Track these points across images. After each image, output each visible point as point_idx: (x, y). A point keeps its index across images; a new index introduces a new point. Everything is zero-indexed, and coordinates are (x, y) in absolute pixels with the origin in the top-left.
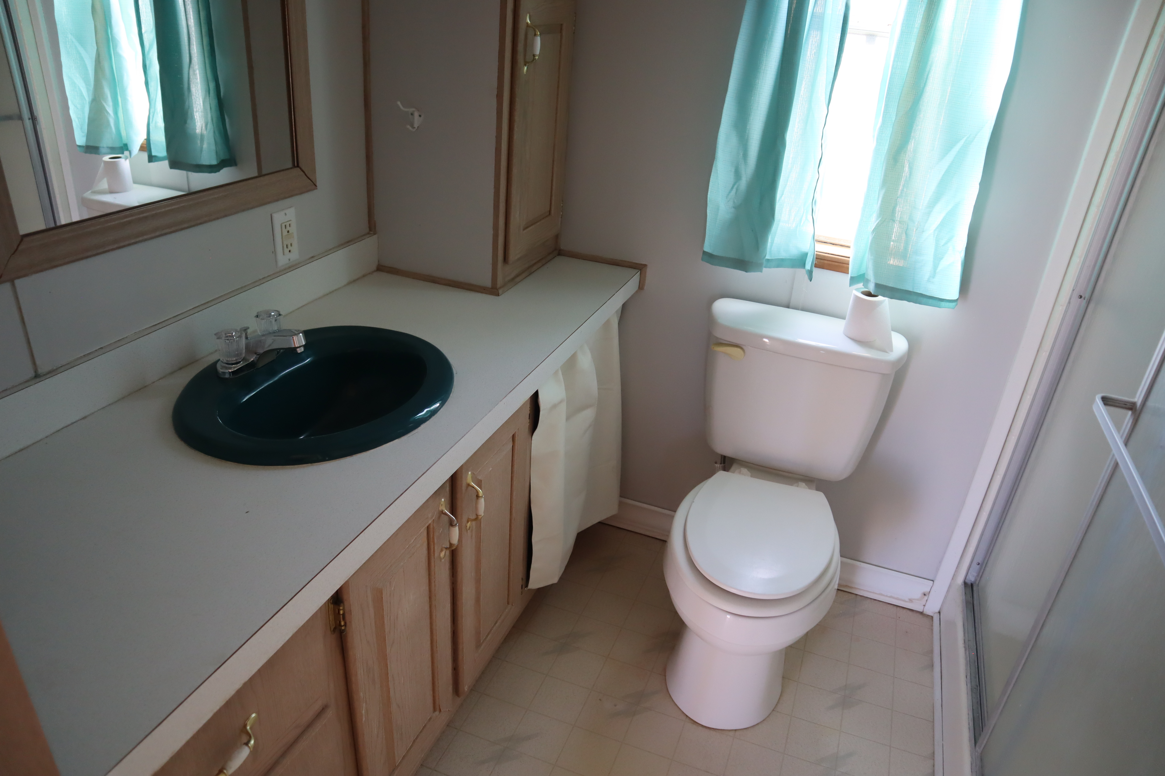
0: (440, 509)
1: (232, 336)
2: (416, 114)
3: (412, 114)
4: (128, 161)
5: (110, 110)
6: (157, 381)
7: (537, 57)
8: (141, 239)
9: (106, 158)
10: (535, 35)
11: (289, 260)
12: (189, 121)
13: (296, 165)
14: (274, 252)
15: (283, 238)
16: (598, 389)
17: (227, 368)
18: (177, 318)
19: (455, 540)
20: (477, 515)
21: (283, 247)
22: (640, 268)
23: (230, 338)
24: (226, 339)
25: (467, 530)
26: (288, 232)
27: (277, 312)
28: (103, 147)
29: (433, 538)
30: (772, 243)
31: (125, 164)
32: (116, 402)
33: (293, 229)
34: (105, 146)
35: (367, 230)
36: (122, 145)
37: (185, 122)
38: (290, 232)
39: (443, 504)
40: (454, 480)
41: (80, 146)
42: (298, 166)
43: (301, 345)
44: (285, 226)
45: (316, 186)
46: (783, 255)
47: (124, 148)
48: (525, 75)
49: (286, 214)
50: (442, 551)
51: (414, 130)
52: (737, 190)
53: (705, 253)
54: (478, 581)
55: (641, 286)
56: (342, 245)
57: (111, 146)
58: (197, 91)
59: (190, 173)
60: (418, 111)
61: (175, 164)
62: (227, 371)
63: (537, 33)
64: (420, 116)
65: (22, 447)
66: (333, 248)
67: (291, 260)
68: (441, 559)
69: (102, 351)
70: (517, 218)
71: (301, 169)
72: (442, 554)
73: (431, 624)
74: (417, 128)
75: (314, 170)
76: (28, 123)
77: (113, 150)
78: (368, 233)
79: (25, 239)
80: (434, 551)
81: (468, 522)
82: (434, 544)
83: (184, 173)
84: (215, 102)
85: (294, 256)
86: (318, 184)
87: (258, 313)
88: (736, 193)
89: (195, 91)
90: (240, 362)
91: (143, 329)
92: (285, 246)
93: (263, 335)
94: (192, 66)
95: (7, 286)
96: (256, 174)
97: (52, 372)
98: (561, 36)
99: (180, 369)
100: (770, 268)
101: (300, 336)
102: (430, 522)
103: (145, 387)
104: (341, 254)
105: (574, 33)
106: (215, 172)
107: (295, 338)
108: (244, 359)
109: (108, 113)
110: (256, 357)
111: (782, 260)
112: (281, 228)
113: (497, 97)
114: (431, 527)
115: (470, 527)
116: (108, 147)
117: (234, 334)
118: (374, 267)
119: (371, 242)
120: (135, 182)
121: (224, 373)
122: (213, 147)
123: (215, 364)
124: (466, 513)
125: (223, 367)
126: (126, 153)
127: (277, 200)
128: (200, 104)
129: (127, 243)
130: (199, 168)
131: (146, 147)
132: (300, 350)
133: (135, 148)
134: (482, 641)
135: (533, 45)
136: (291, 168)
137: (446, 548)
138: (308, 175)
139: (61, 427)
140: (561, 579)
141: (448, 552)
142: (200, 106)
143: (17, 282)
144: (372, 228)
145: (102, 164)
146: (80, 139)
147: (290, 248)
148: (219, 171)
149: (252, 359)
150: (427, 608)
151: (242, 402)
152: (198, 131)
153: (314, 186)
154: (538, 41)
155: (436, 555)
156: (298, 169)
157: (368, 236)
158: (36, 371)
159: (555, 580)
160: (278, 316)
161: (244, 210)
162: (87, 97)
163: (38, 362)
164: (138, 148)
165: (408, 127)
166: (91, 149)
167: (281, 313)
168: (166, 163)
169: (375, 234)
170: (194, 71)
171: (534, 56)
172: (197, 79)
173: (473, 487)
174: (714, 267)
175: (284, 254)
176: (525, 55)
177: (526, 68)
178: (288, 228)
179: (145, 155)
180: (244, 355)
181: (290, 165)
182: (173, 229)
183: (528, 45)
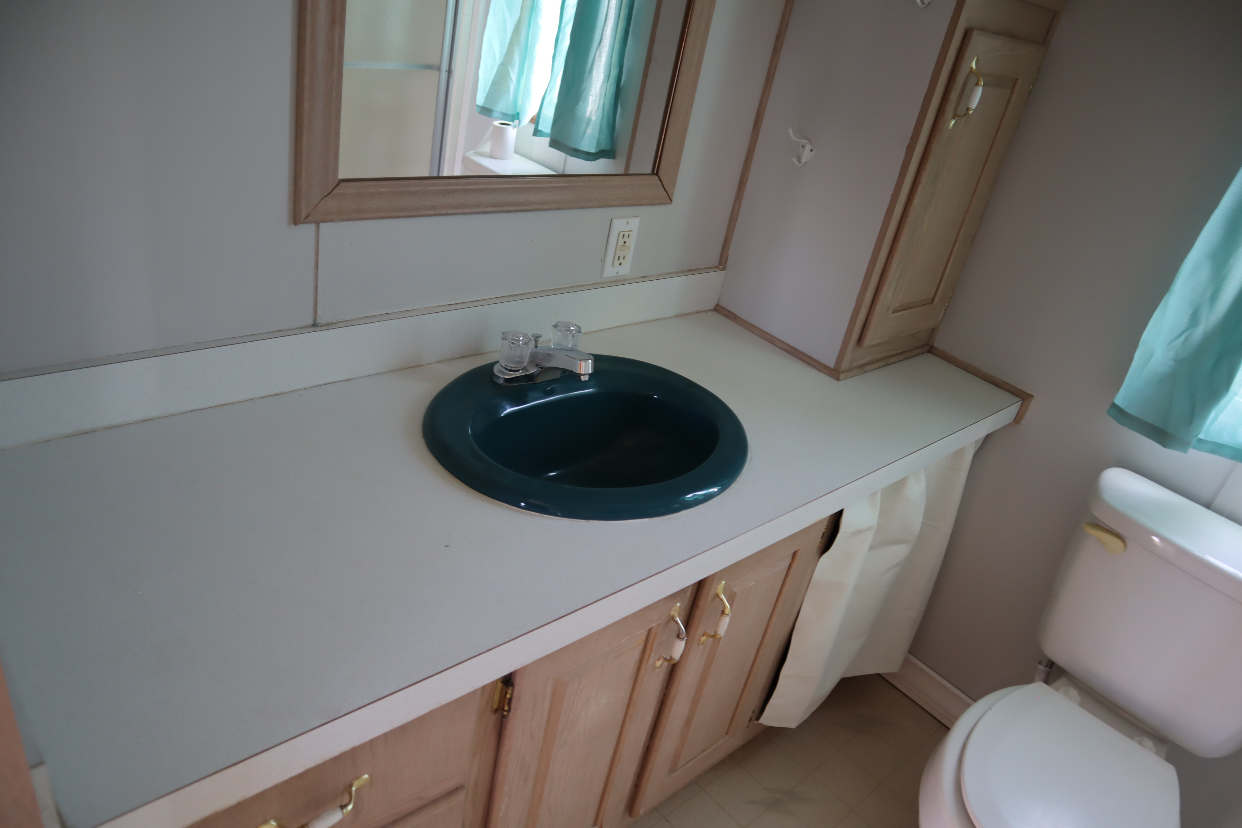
0: (672, 613)
1: (519, 341)
2: (808, 148)
3: (803, 146)
4: (516, 129)
5: (514, 76)
6: (434, 363)
7: (972, 112)
8: (460, 211)
9: (497, 123)
10: (977, 84)
11: (617, 273)
12: (581, 103)
13: (655, 172)
14: (603, 261)
15: (618, 247)
16: (922, 523)
17: (503, 373)
18: (475, 303)
19: (677, 655)
20: (715, 632)
21: (614, 258)
22: (1024, 397)
23: (515, 342)
24: (510, 342)
25: (699, 645)
26: (625, 243)
27: (577, 327)
28: (497, 111)
29: (652, 643)
30: (1215, 419)
31: (512, 132)
32: (386, 373)
33: (632, 242)
34: (498, 110)
35: (716, 263)
36: (514, 113)
37: (577, 103)
38: (627, 244)
39: (677, 610)
40: (700, 586)
41: (478, 106)
42: (657, 174)
43: (587, 373)
44: (624, 235)
45: (671, 201)
46: (1225, 439)
47: (515, 117)
48: (950, 130)
49: (628, 223)
50: (659, 659)
51: (801, 165)
52: (1187, 338)
53: (1114, 405)
54: (695, 701)
55: (1018, 419)
56: (682, 272)
57: (504, 111)
58: (597, 74)
59: (569, 157)
60: (811, 144)
61: (555, 143)
62: (502, 376)
63: (980, 83)
64: (812, 150)
65: (278, 391)
66: (671, 273)
67: (618, 275)
68: (655, 668)
69: (387, 316)
70: (888, 296)
71: (659, 177)
72: (659, 663)
73: (621, 734)
74: (804, 163)
75: (674, 182)
76: (444, 75)
77: (505, 115)
78: (717, 267)
79: (342, 184)
80: (649, 658)
81: (703, 635)
82: (651, 650)
83: (563, 155)
84: (611, 89)
85: (625, 270)
86: (673, 199)
87: (558, 322)
88: (1184, 343)
89: (596, 73)
90: (519, 370)
91: (436, 305)
92: (617, 257)
93: (554, 349)
94: (600, 47)
95: (313, 226)
96: (622, 172)
97: (330, 325)
98: (1012, 94)
99: (462, 357)
100: (1199, 450)
101: (589, 363)
102: (653, 625)
103: (419, 366)
104: (679, 281)
105: (1030, 93)
106: (591, 161)
107: (583, 364)
108: (524, 369)
109: (511, 78)
110: (536, 371)
111: (1222, 446)
112: (618, 237)
113: (907, 149)
114: (654, 631)
115: (703, 643)
116: (501, 113)
117: (521, 339)
118: (712, 306)
119: (715, 277)
120: (516, 152)
121: (498, 377)
122: (596, 135)
123: (493, 365)
124: (702, 626)
125: (501, 372)
126: (516, 121)
127: (623, 206)
128: (597, 88)
129: (444, 212)
130: (576, 153)
131: (535, 120)
132: (584, 378)
133: (526, 118)
134: (679, 766)
135: (969, 97)
136: (649, 174)
137: (665, 659)
138: (665, 187)
139: (322, 383)
140: (802, 726)
141: (666, 664)
142: (596, 90)
143: (322, 225)
144: (722, 263)
145: (491, 128)
146: (480, 100)
147: (621, 260)
148: (595, 160)
149: (532, 372)
150: (620, 716)
151: (502, 415)
152: (588, 114)
153: (669, 200)
154: (979, 92)
155: (651, 661)
156: (656, 177)
157: (716, 270)
158: (315, 320)
159: (793, 725)
160: (577, 333)
161: (581, 208)
162: (498, 60)
163: (319, 312)
164: (529, 119)
165: (794, 160)
166: (486, 111)
167: (582, 330)
168: (547, 140)
169: (724, 269)
170: (601, 53)
171: (968, 109)
172: (601, 62)
173: (722, 600)
174: (1121, 426)
175: (613, 266)
176: (957, 106)
177: (953, 122)
178: (626, 239)
179: (532, 127)
180: (525, 365)
181: (649, 171)
182: (520, 208)
183: (964, 94)
